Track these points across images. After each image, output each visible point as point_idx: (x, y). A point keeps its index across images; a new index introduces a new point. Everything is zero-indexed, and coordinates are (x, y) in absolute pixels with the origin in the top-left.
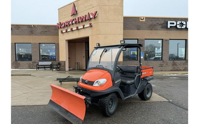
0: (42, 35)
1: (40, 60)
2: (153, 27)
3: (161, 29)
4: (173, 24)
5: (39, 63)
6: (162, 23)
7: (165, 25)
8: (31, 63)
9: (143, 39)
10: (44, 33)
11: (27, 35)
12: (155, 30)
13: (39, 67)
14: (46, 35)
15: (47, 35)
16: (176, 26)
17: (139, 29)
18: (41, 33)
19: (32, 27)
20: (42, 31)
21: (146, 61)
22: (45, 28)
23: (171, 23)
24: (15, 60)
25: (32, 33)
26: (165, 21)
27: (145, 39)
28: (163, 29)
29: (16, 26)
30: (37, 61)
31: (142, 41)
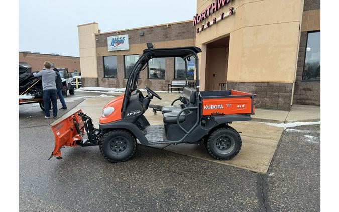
0: (179, 39)
1: (174, 79)
5: (173, 82)
8: (164, 83)
10: (181, 35)
11: (161, 41)
13: (172, 89)
14: (183, 39)
15: (185, 38)
18: (177, 36)
19: (166, 28)
20: (179, 33)
22: (183, 26)
24: (147, 77)
25: (167, 37)
29: (148, 30)
30: (171, 80)
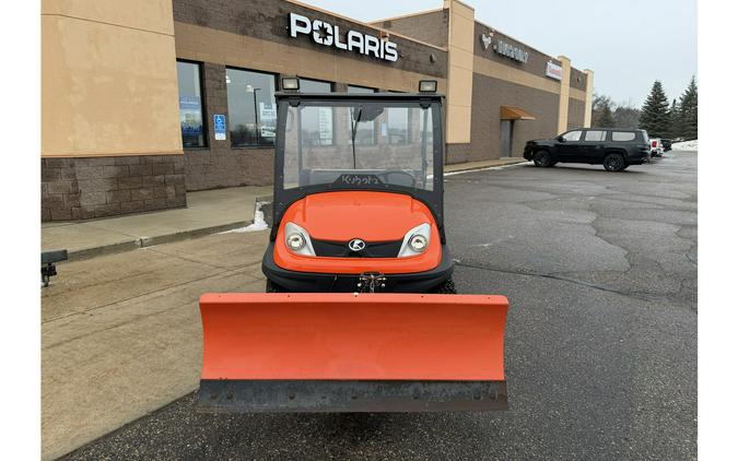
2: (250, 26)
3: (271, 36)
4: (304, 25)
6: (273, 16)
7: (282, 23)
9: (219, 66)
12: (255, 35)
16: (311, 35)
17: (204, 24)
21: (237, 152)
23: (299, 23)
26: (281, 11)
27: (228, 67)
28: (278, 38)
31: (217, 71)
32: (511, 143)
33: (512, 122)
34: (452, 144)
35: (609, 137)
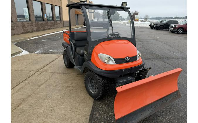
32: (78, 21)
33: (78, 15)
34: (65, 21)
35: (104, 20)
